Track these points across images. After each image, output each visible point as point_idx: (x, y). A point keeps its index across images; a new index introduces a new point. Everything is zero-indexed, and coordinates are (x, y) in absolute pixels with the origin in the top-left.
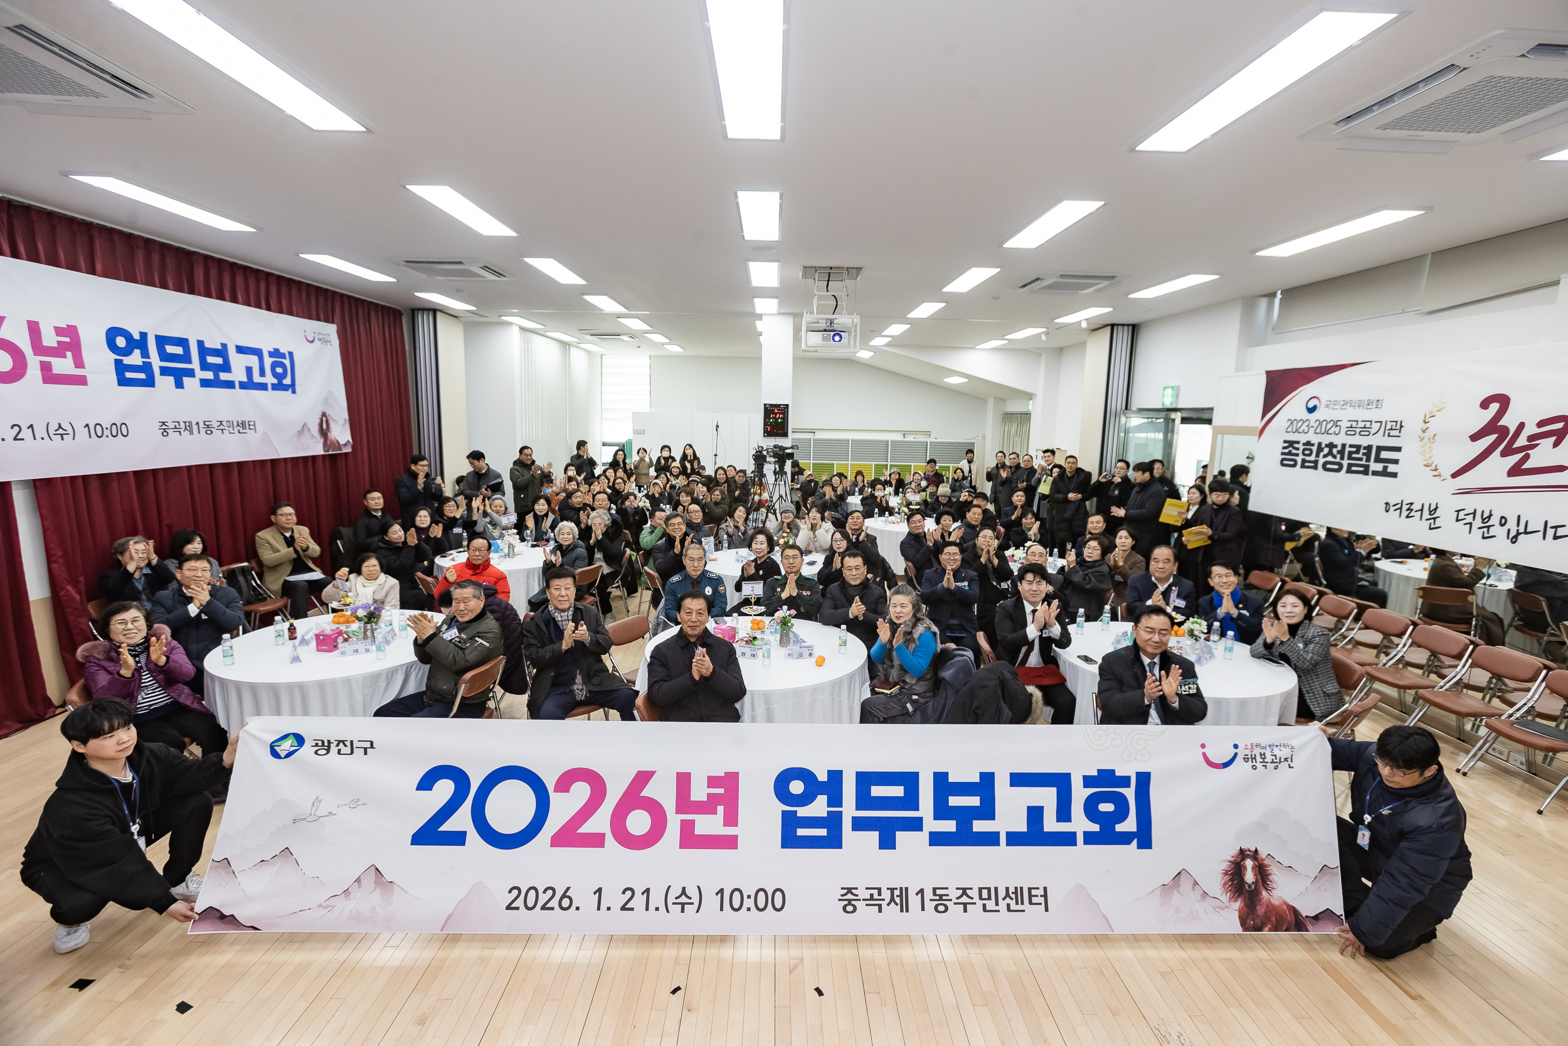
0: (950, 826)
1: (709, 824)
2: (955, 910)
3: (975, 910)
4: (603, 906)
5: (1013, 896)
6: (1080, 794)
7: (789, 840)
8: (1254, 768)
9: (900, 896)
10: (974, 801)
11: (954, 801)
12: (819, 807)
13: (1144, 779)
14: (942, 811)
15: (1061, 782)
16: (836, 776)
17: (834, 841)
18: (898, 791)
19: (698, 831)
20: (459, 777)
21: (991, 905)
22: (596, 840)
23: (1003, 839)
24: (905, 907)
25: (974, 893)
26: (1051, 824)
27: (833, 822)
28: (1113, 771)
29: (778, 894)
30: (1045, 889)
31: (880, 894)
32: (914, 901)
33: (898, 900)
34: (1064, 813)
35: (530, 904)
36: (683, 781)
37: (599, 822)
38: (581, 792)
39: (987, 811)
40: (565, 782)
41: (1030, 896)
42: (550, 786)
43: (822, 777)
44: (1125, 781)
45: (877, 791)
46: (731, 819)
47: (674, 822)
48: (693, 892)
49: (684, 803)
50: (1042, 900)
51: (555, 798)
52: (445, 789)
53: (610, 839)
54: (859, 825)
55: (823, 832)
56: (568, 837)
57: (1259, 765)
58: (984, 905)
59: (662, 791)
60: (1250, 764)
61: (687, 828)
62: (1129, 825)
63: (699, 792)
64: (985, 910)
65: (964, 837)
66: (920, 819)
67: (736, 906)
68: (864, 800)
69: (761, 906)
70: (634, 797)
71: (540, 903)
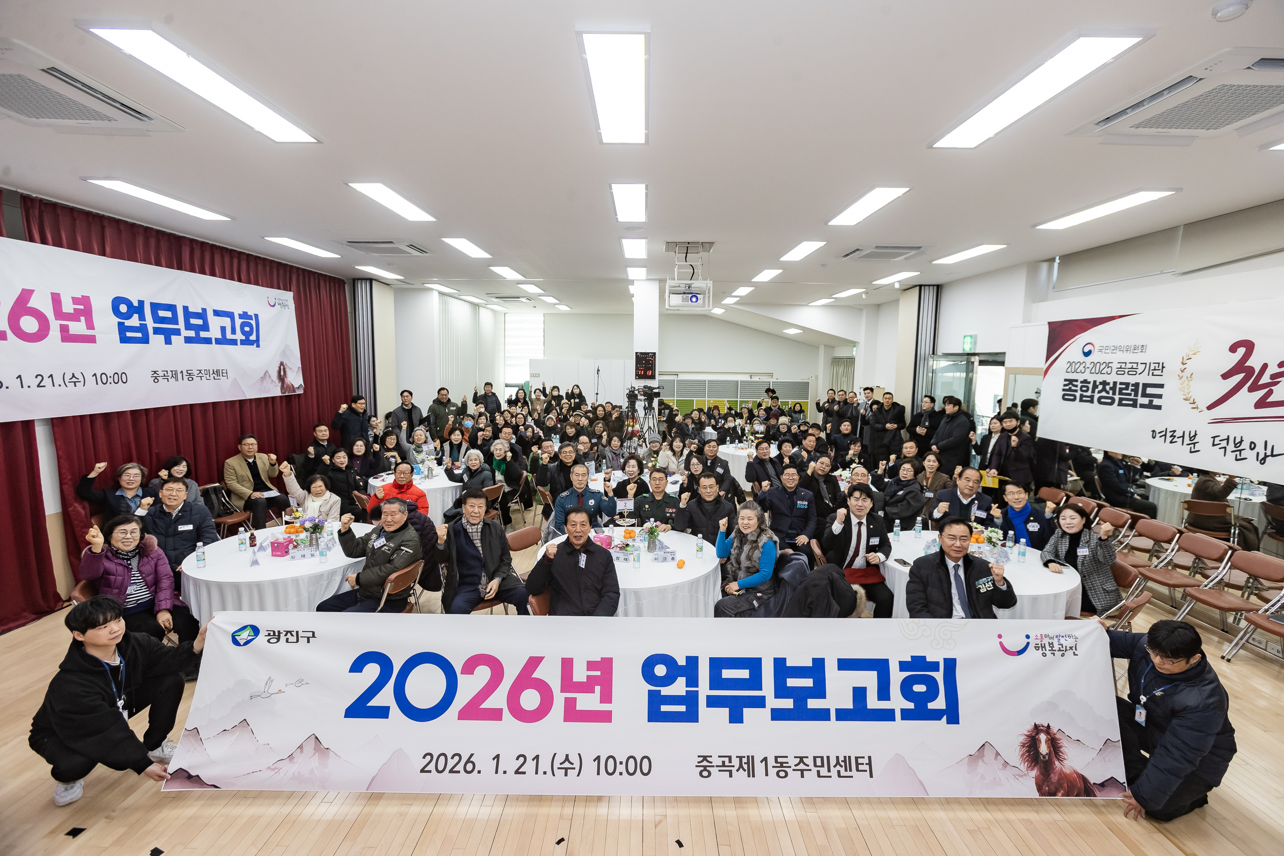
0: (788, 703)
1: (588, 702)
2: (794, 776)
3: (811, 775)
4: (501, 770)
5: (843, 764)
6: (897, 677)
7: (655, 715)
8: (1044, 655)
9: (748, 763)
10: (808, 682)
11: (792, 682)
12: (679, 687)
13: (950, 664)
14: (781, 691)
15: (880, 666)
16: (693, 661)
17: (691, 716)
18: (744, 674)
19: (580, 707)
20: (384, 661)
21: (824, 771)
22: (496, 715)
23: (833, 715)
24: (751, 773)
25: (809, 761)
26: (873, 702)
27: (690, 700)
28: (925, 657)
29: (646, 761)
30: (870, 758)
31: (730, 762)
32: (759, 767)
33: (745, 766)
34: (884, 694)
35: (440, 768)
36: (567, 664)
37: (498, 699)
38: (483, 674)
39: (819, 691)
40: (470, 666)
41: (857, 764)
42: (458, 669)
43: (682, 662)
44: (935, 666)
45: (727, 674)
46: (606, 697)
47: (559, 699)
48: (574, 759)
49: (568, 683)
50: (867, 768)
51: (462, 679)
52: (372, 671)
53: (506, 714)
54: (713, 702)
55: (682, 708)
56: (472, 711)
57: (1048, 653)
58: (818, 772)
59: (550, 673)
60: (1040, 652)
61: (570, 704)
62: (939, 703)
63: (580, 674)
64: (819, 776)
65: (800, 713)
66: (763, 698)
67: (611, 770)
68: (716, 682)
69: (631, 771)
70: (526, 679)
71: (448, 768)
